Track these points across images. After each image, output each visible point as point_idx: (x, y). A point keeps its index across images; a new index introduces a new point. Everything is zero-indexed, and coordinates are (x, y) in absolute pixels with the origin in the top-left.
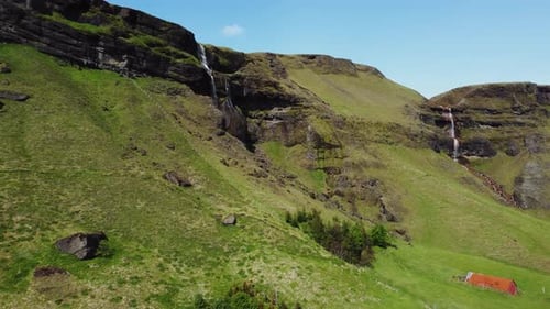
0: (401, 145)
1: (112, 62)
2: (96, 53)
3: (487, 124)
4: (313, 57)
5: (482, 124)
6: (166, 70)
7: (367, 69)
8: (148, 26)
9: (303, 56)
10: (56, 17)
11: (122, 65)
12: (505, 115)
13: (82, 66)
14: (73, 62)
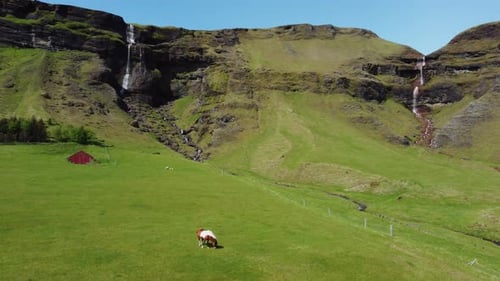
0: (307, 91)
1: (42, 42)
2: (31, 37)
3: (465, 69)
4: (288, 27)
5: (458, 68)
6: (82, 44)
7: (354, 31)
8: (78, 15)
9: (280, 27)
10: (9, 18)
11: (48, 44)
12: (488, 56)
13: (21, 47)
14: (13, 45)
